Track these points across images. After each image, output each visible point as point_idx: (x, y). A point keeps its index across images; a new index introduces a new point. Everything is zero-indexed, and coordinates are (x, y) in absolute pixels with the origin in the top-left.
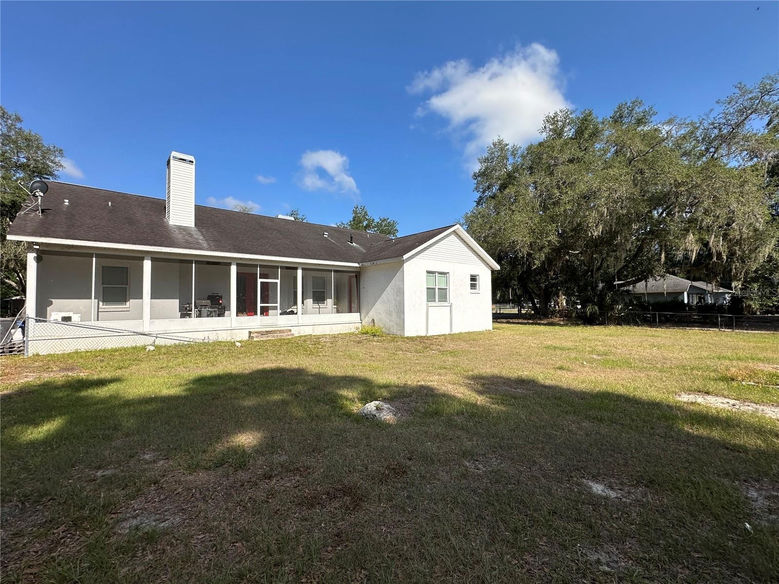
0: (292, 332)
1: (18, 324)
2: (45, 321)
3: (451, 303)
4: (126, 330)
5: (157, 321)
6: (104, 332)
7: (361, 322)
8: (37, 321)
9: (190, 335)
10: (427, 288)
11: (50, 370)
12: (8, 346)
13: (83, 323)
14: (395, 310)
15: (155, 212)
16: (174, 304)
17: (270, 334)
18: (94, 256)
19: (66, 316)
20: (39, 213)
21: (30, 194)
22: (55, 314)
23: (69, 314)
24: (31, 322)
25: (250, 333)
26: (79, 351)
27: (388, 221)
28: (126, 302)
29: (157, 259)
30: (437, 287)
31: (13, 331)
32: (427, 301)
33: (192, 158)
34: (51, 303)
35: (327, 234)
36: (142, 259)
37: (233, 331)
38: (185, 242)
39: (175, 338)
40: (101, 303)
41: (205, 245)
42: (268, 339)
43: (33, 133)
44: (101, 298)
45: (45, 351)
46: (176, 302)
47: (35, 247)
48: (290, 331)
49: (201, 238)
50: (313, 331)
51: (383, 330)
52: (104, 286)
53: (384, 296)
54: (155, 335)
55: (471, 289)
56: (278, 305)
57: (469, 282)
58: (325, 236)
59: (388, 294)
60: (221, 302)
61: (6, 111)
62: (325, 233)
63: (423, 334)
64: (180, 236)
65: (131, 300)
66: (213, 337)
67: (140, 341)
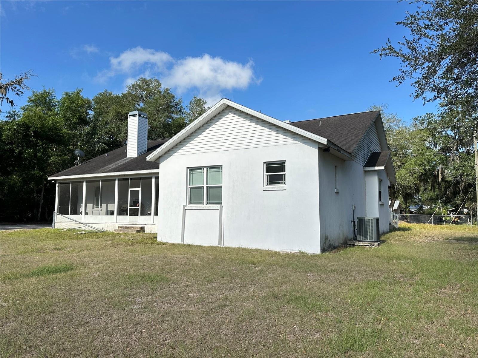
3: (222, 205)
20: (79, 164)
24: (56, 215)
30: (206, 186)
40: (95, 206)
47: (53, 181)
55: (270, 183)
56: (139, 207)
57: (261, 175)
65: (102, 204)
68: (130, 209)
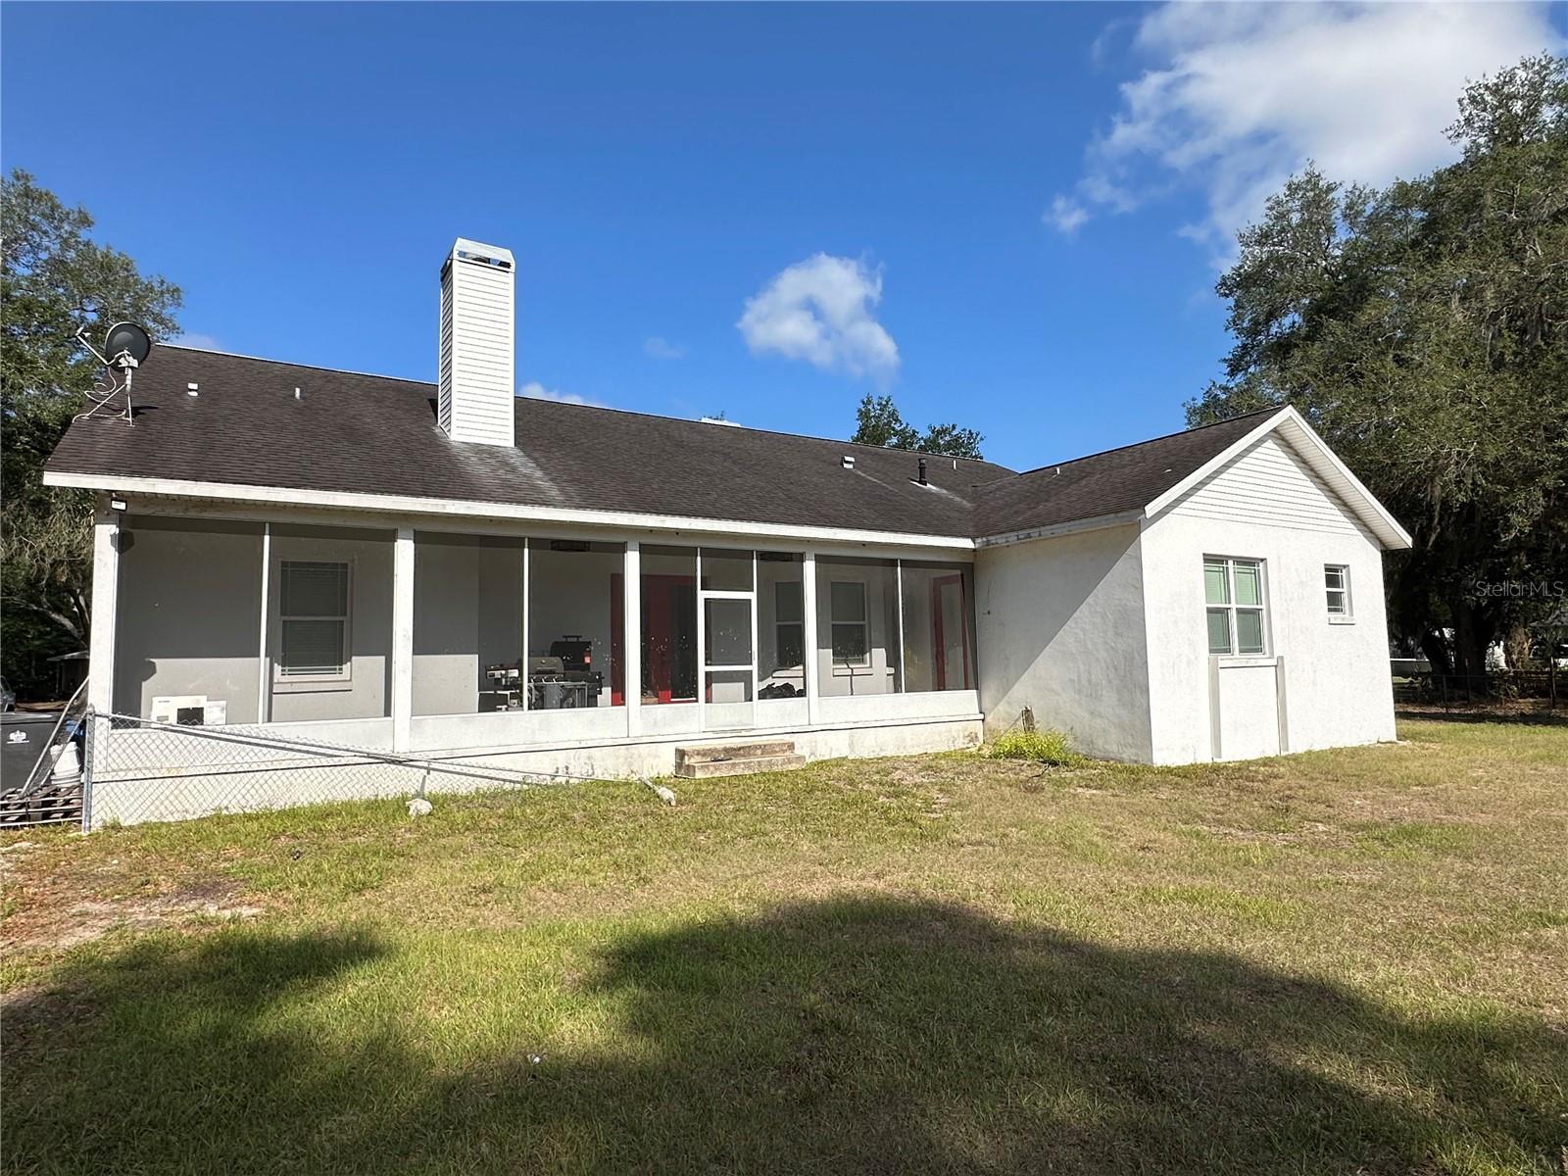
0: (798, 751)
1: (68, 729)
2: (136, 725)
3: (1277, 654)
4: (348, 750)
5: (430, 720)
6: (291, 754)
7: (981, 716)
8: (116, 724)
9: (521, 763)
10: (1210, 611)
11: (150, 889)
12: (39, 798)
13: (236, 729)
14: (1110, 682)
15: (408, 411)
16: (465, 668)
17: (736, 756)
18: (267, 531)
19: (191, 706)
20: (127, 416)
21: (105, 362)
22: (161, 704)
23: (198, 701)
24: (102, 728)
25: (681, 754)
26: (225, 812)
27: (954, 433)
28: (341, 665)
29: (431, 536)
30: (1234, 606)
31: (55, 750)
32: (1211, 651)
33: (505, 255)
34: (151, 670)
35: (852, 459)
36: (391, 537)
37: (634, 749)
38: (502, 486)
39: (479, 772)
40: (278, 668)
41: (554, 493)
42: (732, 773)
43: (114, 253)
44: (280, 654)
45: (136, 815)
46: (470, 664)
47: (117, 505)
48: (791, 746)
49: (539, 474)
51: (1069, 743)
52: (286, 618)
53: (1068, 636)
54: (426, 765)
55: (1330, 610)
56: (754, 668)
57: (1322, 589)
58: (845, 465)
59: (1083, 630)
60: (587, 660)
61: (58, 201)
62: (847, 458)
63: (1205, 757)
64: (483, 470)
65: (354, 658)
66: (578, 768)
67: (389, 783)
68: (706, 674)
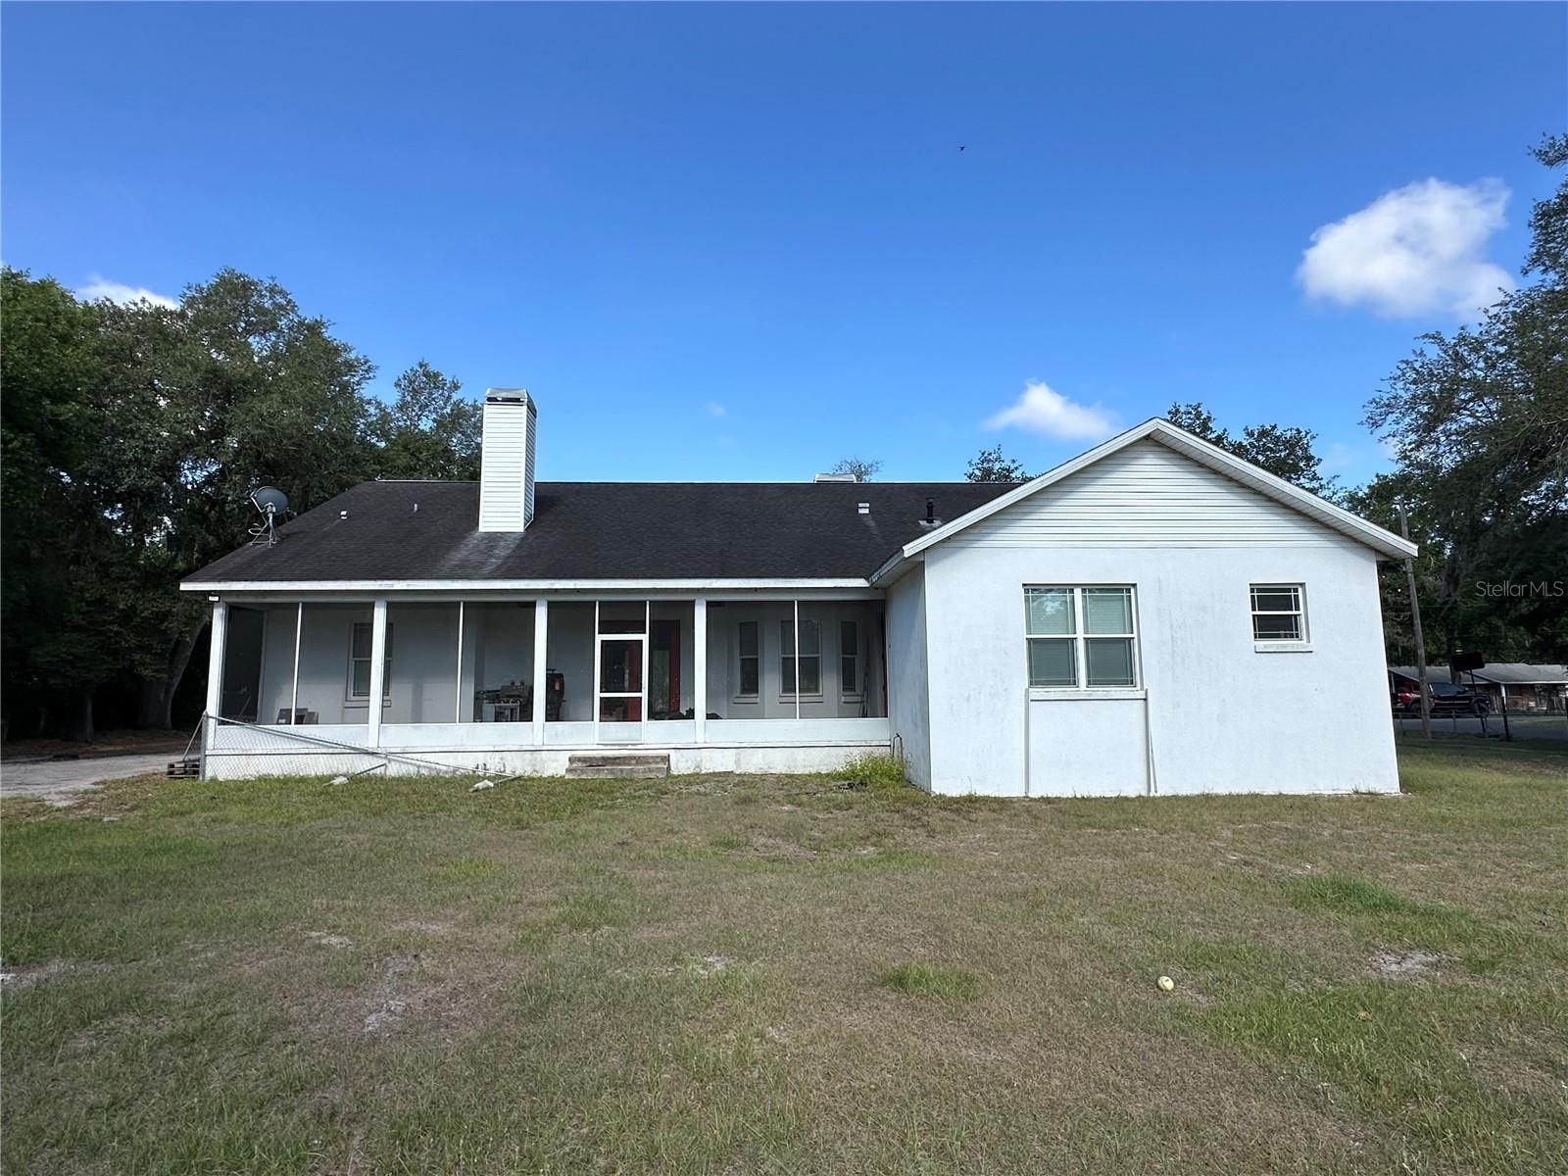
0: (669, 764)
3: (1148, 688)
5: (392, 728)
6: (307, 745)
7: (888, 743)
8: (222, 723)
9: (450, 759)
10: (1033, 642)
17: (609, 764)
18: (301, 608)
24: (212, 726)
25: (574, 760)
30: (1080, 635)
32: (1032, 683)
35: (868, 505)
37: (536, 754)
40: (351, 692)
44: (352, 682)
47: (211, 598)
48: (666, 759)
50: (737, 762)
54: (388, 756)
56: (644, 694)
57: (1245, 613)
58: (861, 511)
62: (860, 505)
65: (393, 686)
66: (494, 766)
68: (601, 698)
